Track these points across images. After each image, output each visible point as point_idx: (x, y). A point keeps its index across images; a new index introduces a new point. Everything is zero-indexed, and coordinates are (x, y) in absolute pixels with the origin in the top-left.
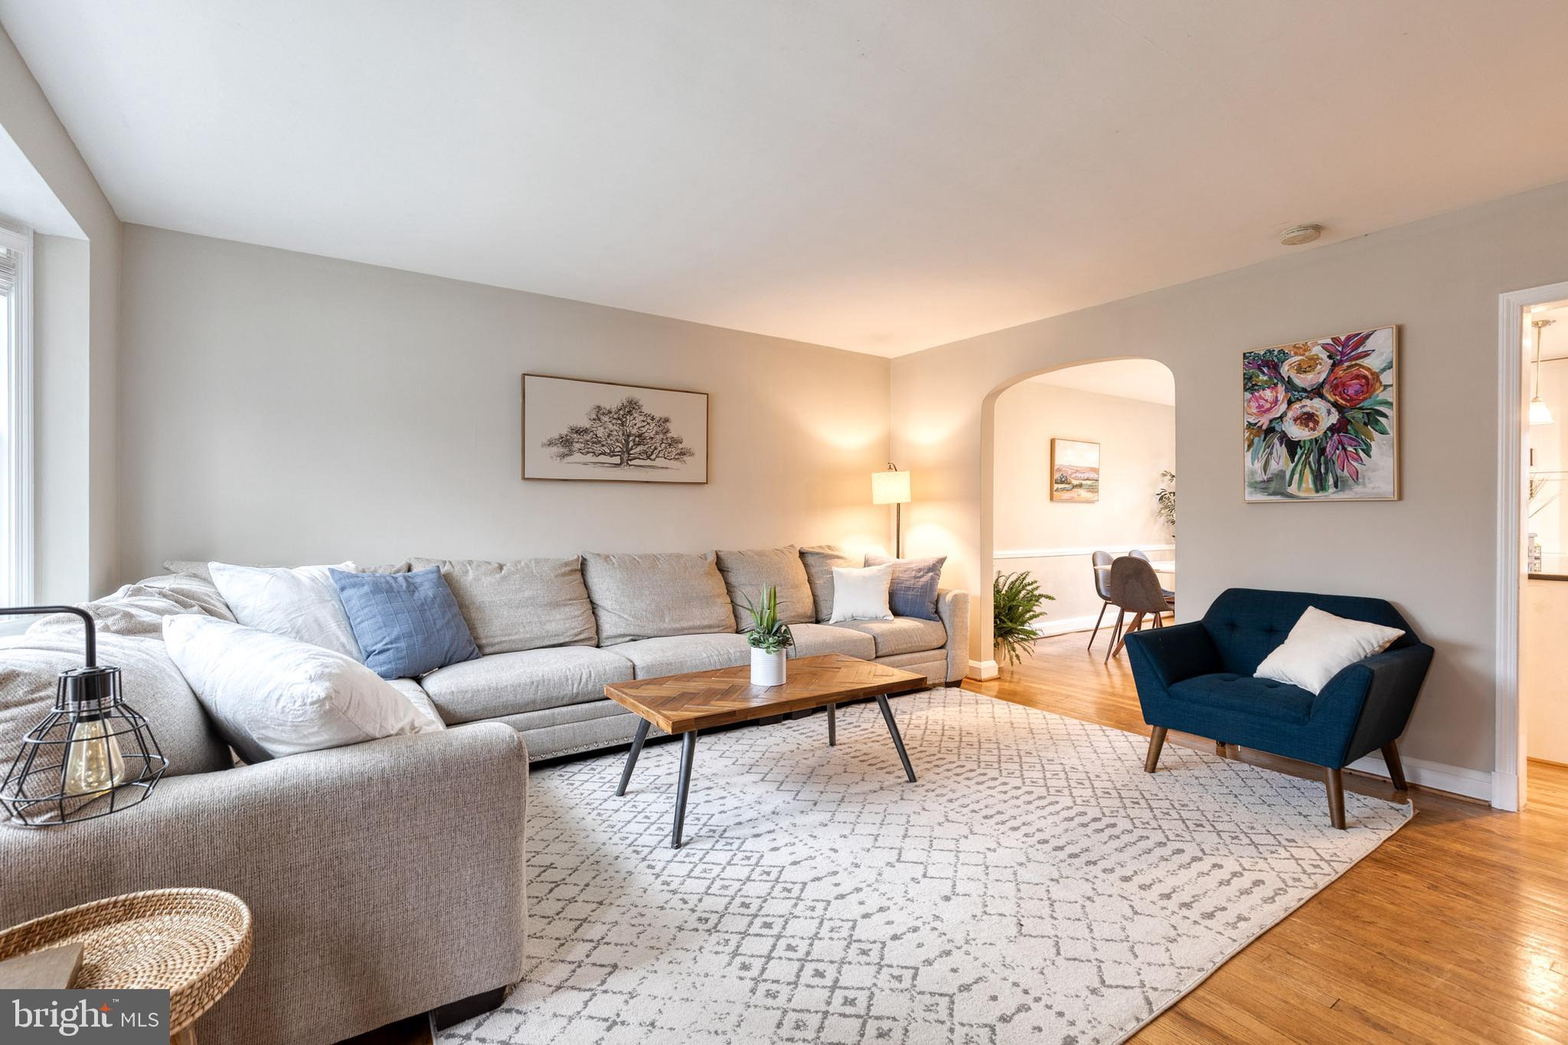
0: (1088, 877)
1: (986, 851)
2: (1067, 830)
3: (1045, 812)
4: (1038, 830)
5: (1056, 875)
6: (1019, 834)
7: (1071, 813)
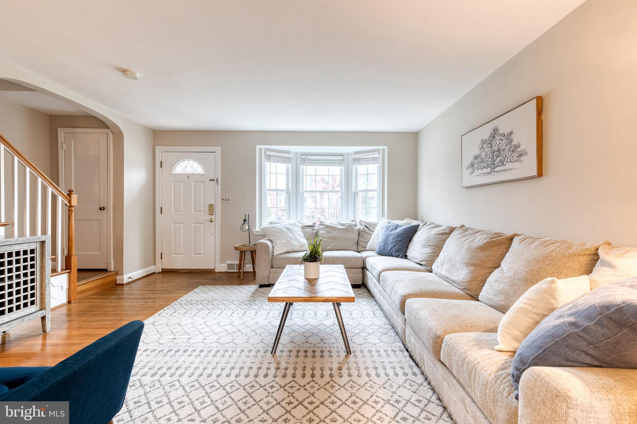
0: (162, 345)
1: (206, 338)
2: (177, 361)
3: (193, 366)
4: (191, 355)
5: (175, 341)
6: (198, 350)
7: (179, 372)
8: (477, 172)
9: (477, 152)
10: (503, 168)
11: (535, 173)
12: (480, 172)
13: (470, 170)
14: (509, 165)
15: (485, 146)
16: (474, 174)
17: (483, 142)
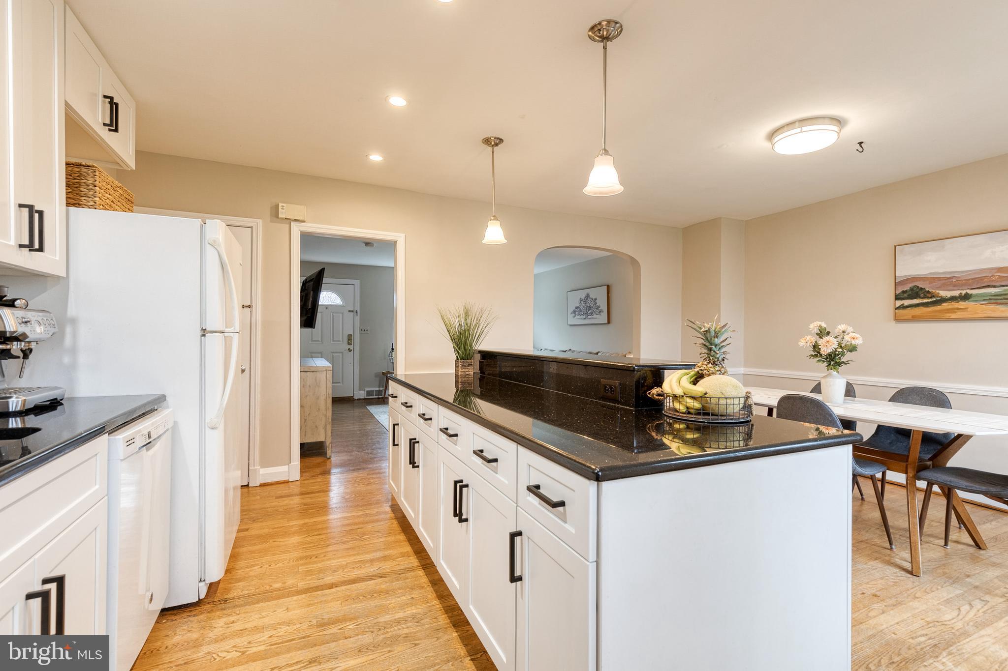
8: (577, 317)
9: (578, 305)
10: (592, 317)
11: (607, 322)
12: (579, 317)
13: (573, 315)
14: (595, 316)
15: (582, 302)
16: (576, 317)
17: (581, 300)
